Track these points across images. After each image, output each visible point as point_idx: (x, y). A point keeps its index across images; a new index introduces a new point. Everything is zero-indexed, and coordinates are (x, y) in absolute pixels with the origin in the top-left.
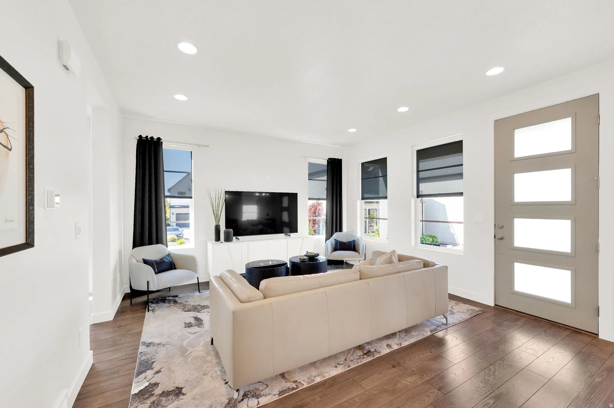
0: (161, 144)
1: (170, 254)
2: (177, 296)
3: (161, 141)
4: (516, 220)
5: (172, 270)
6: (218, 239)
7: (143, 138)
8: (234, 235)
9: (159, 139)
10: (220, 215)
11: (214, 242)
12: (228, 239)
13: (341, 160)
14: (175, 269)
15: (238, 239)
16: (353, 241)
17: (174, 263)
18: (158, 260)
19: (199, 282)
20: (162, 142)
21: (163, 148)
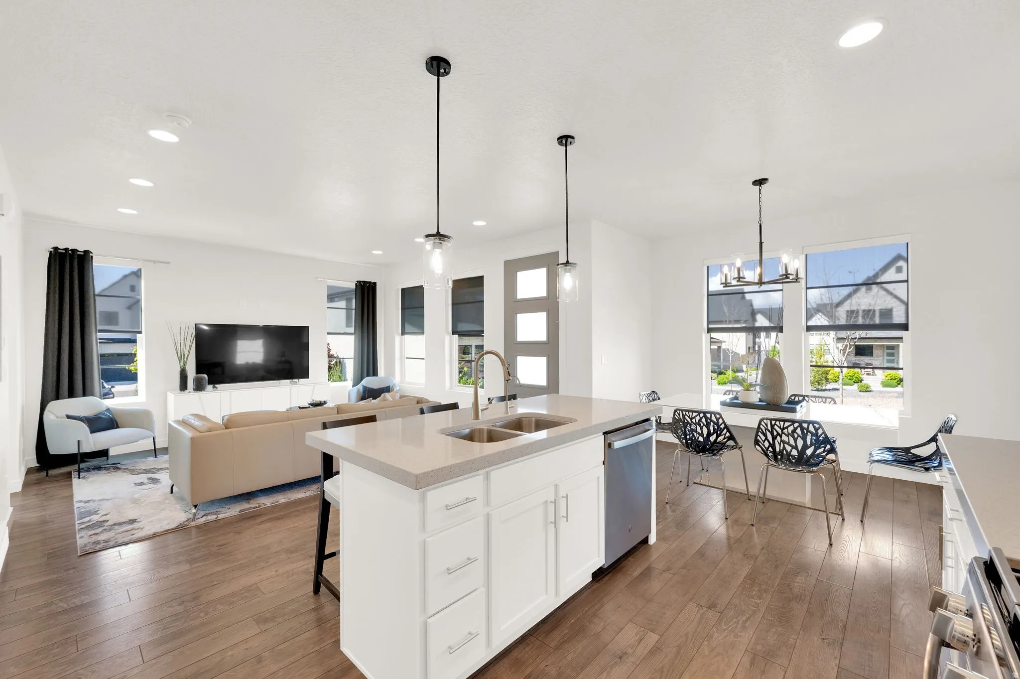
0: (91, 259)
1: (110, 409)
2: (119, 463)
3: (91, 254)
4: (519, 358)
5: (112, 429)
6: (184, 386)
7: (59, 251)
8: (209, 383)
9: (87, 252)
10: (188, 356)
11: (178, 391)
12: (199, 387)
13: (375, 284)
14: (118, 427)
15: (217, 388)
16: (386, 387)
17: (116, 420)
18: (92, 416)
19: (157, 447)
20: (92, 257)
21: (94, 264)
